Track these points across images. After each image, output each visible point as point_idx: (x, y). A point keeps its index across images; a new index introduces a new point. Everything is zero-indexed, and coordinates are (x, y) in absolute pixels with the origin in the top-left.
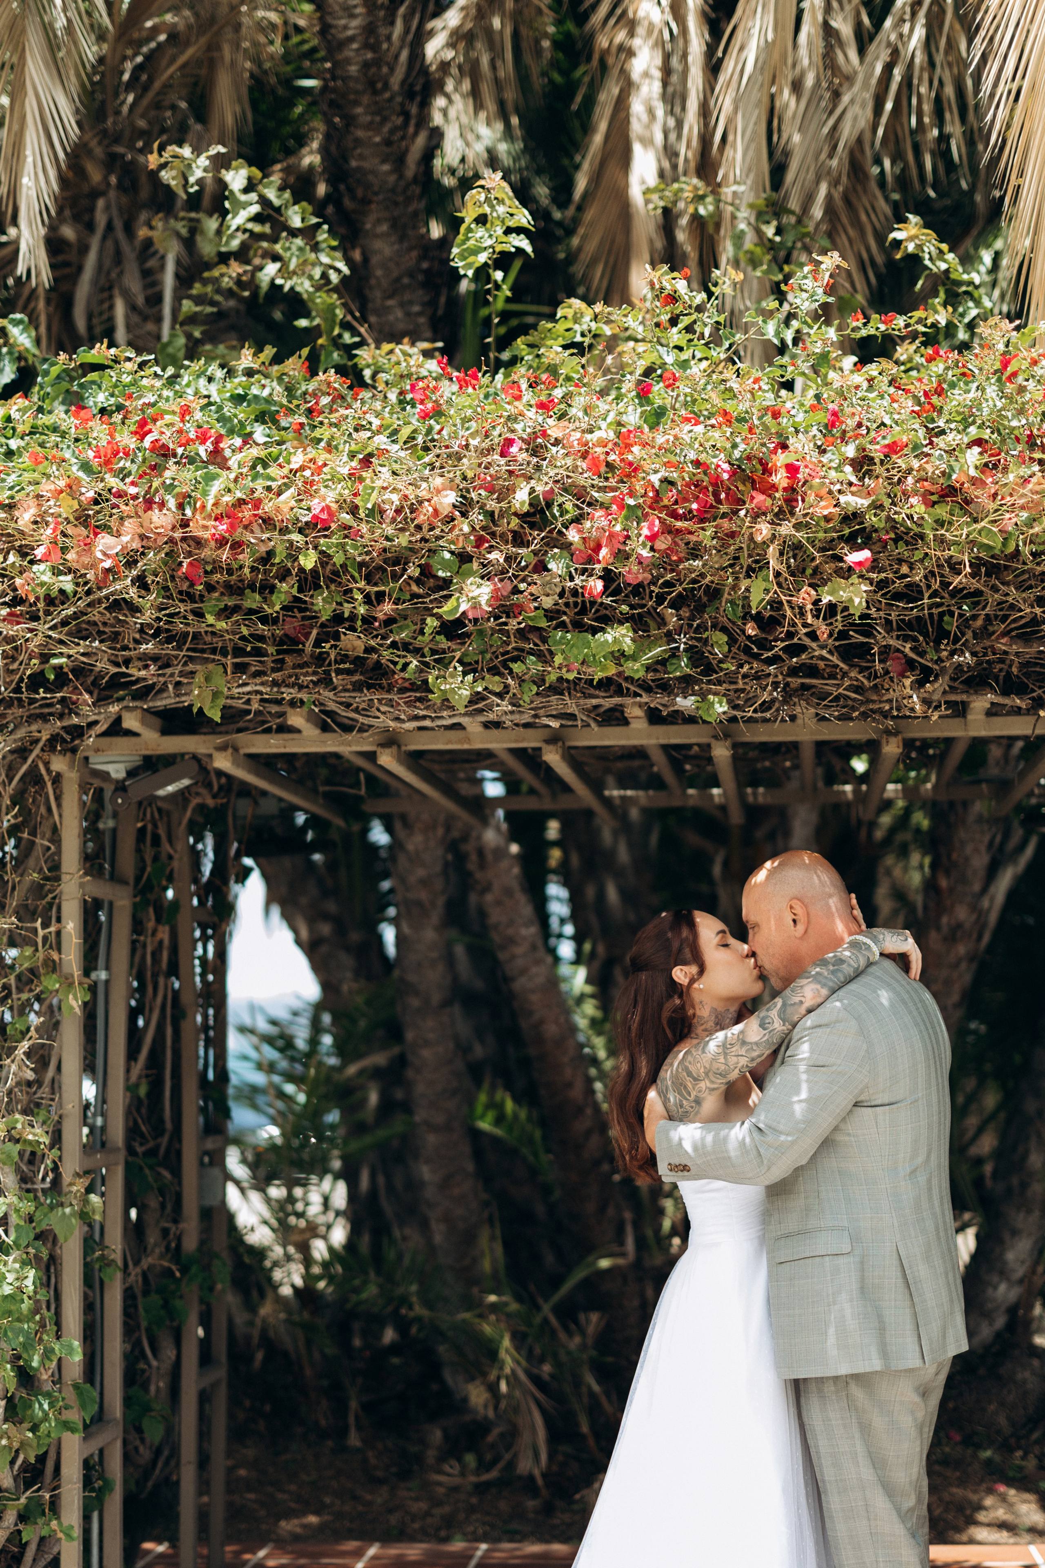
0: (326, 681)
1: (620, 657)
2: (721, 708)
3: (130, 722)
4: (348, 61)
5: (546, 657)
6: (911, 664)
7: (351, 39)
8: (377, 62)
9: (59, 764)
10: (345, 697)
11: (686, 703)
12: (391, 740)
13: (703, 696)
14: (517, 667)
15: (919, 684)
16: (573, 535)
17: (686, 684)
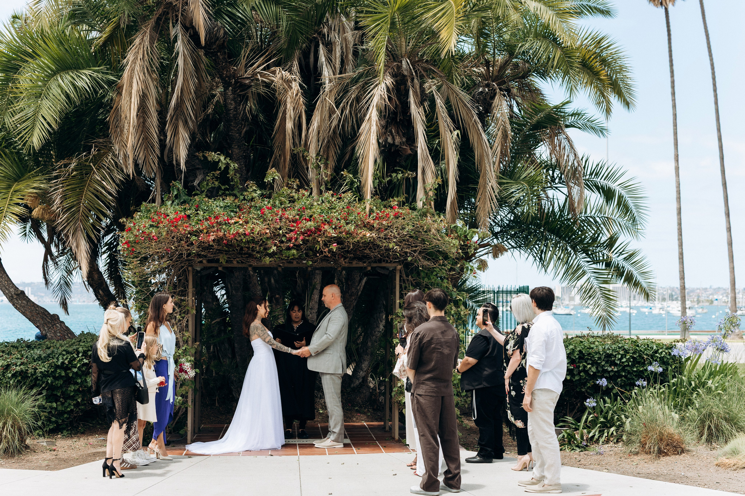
0: (242, 257)
1: (293, 255)
2: (311, 263)
3: (204, 262)
4: (230, 113)
5: (282, 255)
6: (343, 256)
7: (232, 109)
8: (237, 114)
9: (190, 268)
10: (244, 259)
11: (305, 262)
12: (250, 266)
13: (307, 261)
14: (276, 256)
15: (344, 260)
16: (287, 236)
17: (304, 259)
